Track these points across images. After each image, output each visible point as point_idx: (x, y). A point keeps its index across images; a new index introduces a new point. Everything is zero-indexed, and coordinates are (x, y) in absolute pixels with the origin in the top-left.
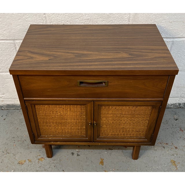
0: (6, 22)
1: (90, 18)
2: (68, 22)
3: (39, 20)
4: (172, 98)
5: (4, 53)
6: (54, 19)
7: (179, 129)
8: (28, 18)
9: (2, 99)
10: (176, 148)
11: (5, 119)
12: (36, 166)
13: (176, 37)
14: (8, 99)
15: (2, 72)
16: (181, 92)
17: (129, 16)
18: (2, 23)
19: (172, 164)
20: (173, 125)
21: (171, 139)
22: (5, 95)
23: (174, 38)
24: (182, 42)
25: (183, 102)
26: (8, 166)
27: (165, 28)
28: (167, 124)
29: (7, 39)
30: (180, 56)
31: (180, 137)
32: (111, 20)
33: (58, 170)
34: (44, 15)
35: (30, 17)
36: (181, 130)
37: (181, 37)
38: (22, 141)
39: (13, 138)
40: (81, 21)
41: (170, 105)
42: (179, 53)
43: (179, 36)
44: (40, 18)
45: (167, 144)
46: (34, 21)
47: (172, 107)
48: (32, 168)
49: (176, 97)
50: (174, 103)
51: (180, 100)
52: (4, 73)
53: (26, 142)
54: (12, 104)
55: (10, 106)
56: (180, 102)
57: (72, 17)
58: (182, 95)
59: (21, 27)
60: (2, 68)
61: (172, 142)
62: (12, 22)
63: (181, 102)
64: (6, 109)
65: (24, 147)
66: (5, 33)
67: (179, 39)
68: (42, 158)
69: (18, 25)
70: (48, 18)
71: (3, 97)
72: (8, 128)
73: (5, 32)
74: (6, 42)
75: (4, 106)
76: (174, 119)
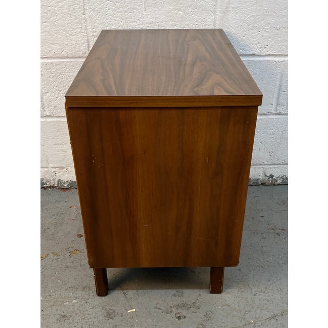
1: (154, 20)
2: (120, 27)
6: (98, 22)
8: (58, 20)
12: (65, 261)
17: (215, 18)
32: (187, 25)
34: (84, 16)
35: (61, 18)
40: (140, 25)
44: (77, 21)
45: (283, 230)
48: (59, 263)
53: (49, 231)
57: (126, 18)
68: (77, 250)
70: (89, 21)
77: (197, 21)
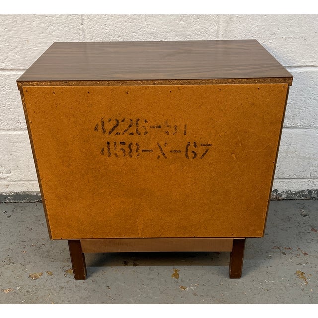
0: (20, 38)
1: (154, 30)
2: (120, 38)
3: (74, 35)
4: (297, 180)
5: (14, 94)
6: (96, 32)
7: (310, 229)
8: (55, 31)
9: (6, 183)
10: (305, 254)
11: (9, 216)
12: (60, 281)
13: (294, 65)
14: (16, 183)
15: (10, 130)
16: (311, 168)
17: (218, 28)
18: (13, 40)
19: (298, 277)
20: (299, 223)
21: (297, 242)
22: (12, 174)
23: (291, 67)
24: (305, 74)
25: (315, 188)
26: (10, 282)
27: (275, 50)
28: (289, 221)
29: (21, 68)
30: (303, 99)
31: (313, 239)
32: (189, 35)
33: (100, 286)
34: (82, 26)
35: (58, 29)
36: (313, 229)
37: (302, 64)
38: (38, 247)
39: (23, 242)
40: (140, 36)
41: (294, 194)
42: (302, 95)
43: (300, 64)
44: (75, 31)
45: (289, 249)
46: (64, 36)
47: (297, 197)
48: (53, 283)
49: (302, 178)
50: (300, 189)
51: (310, 184)
52: (11, 132)
53: (44, 248)
54: (23, 191)
55: (20, 195)
56: (310, 188)
57: (126, 29)
58: (313, 174)
59: (43, 47)
60: (10, 122)
61: (298, 246)
62: (29, 38)
63: (313, 188)
64: (13, 201)
65: (40, 255)
66: (17, 58)
67: (299, 69)
68: (72, 269)
69: (39, 43)
70: (87, 31)
71: (8, 177)
72: (14, 228)
73: (17, 56)
74: (18, 73)
75: (10, 196)
76: (301, 215)
77: (200, 31)
